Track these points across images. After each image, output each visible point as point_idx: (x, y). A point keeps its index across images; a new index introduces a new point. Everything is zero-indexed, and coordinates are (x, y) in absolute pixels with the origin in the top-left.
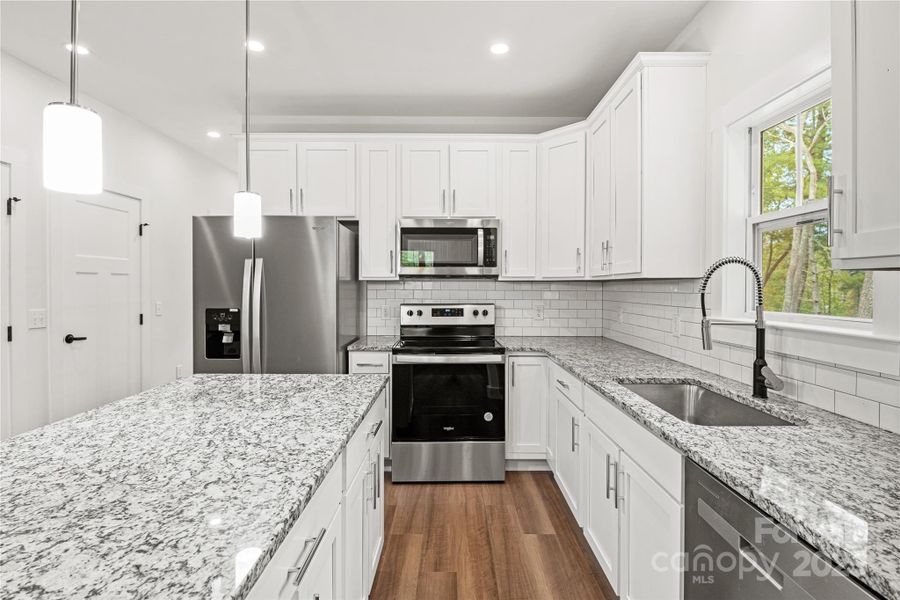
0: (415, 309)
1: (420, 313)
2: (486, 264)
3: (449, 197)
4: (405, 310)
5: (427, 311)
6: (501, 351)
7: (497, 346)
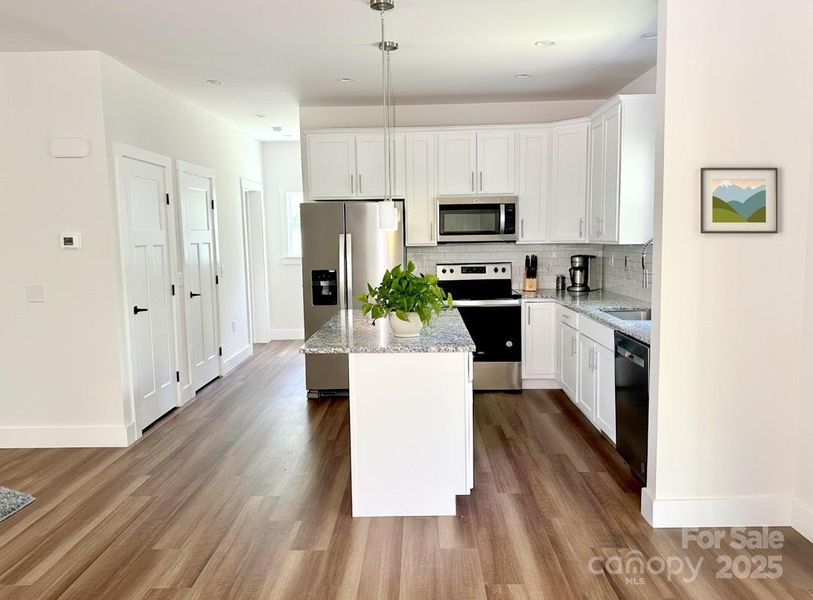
0: (448, 268)
1: (452, 271)
2: (506, 232)
3: (476, 178)
4: (440, 268)
5: (458, 269)
6: (518, 297)
7: (513, 293)
